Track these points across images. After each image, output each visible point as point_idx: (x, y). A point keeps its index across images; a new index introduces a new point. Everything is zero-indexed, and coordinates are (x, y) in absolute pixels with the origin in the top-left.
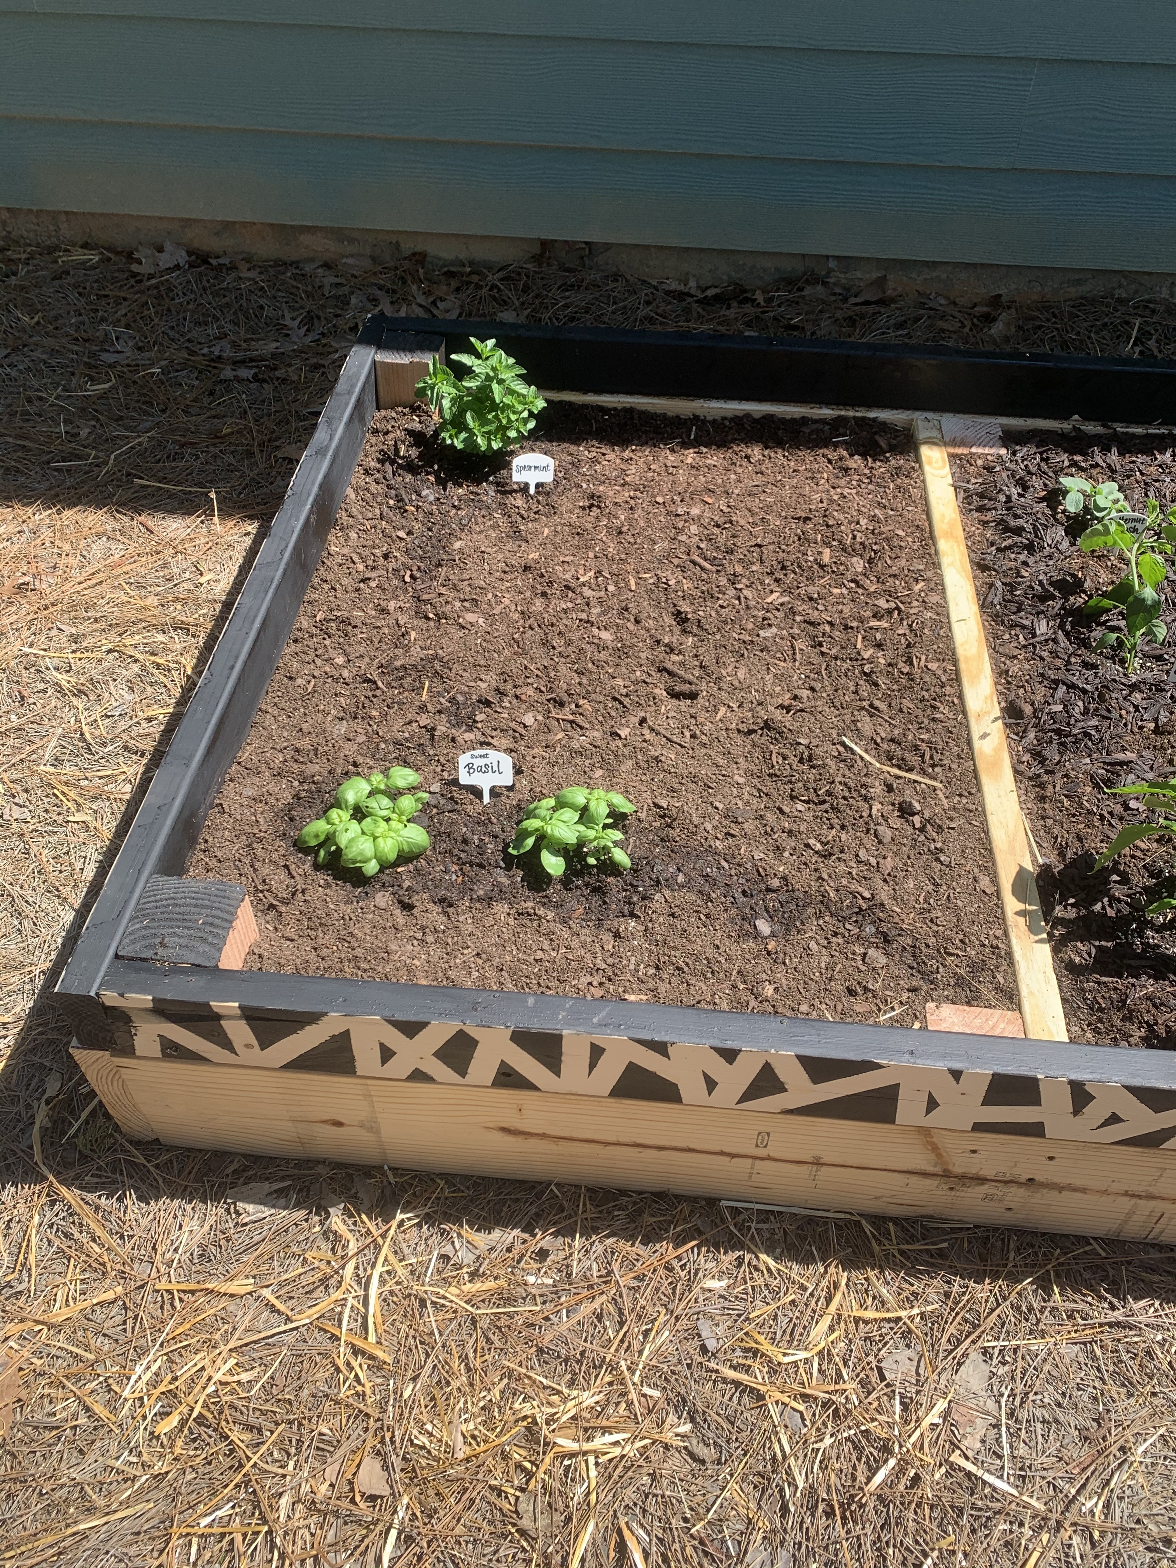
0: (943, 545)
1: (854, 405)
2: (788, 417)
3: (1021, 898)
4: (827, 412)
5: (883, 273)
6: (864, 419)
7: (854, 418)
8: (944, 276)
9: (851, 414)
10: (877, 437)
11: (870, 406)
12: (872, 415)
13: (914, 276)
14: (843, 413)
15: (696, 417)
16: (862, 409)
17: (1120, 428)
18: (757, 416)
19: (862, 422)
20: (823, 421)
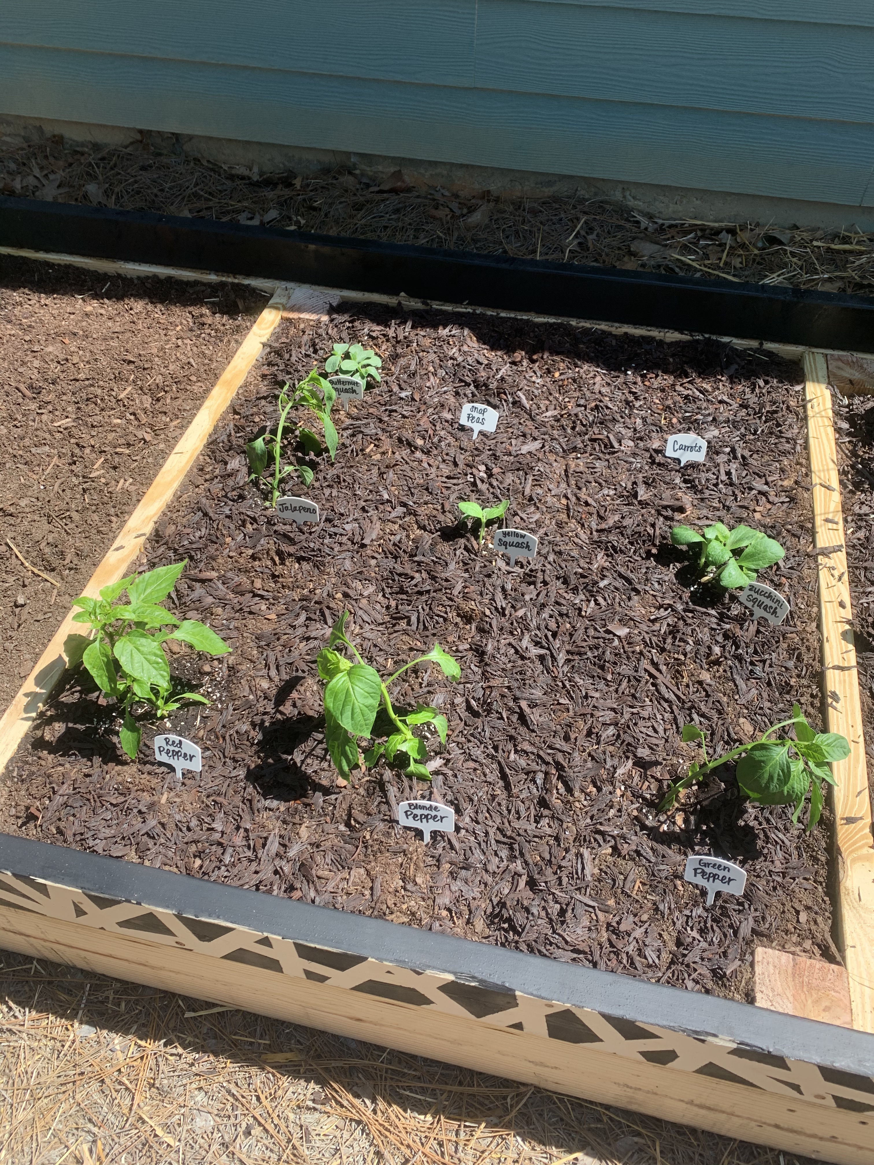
0: (216, 391)
1: (235, 273)
2: (185, 279)
3: (38, 681)
4: (213, 278)
5: (397, 168)
6: (238, 284)
7: (233, 284)
8: (445, 172)
9: (230, 280)
10: (238, 300)
11: (248, 274)
12: (246, 282)
13: (422, 171)
14: (224, 279)
15: (119, 276)
16: (241, 277)
17: (436, 305)
18: (162, 277)
19: (237, 287)
20: (209, 285)
